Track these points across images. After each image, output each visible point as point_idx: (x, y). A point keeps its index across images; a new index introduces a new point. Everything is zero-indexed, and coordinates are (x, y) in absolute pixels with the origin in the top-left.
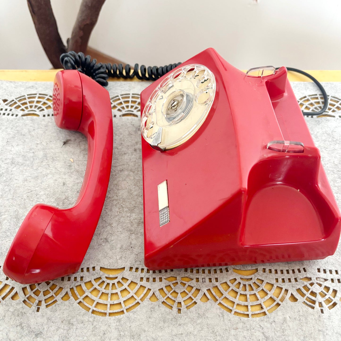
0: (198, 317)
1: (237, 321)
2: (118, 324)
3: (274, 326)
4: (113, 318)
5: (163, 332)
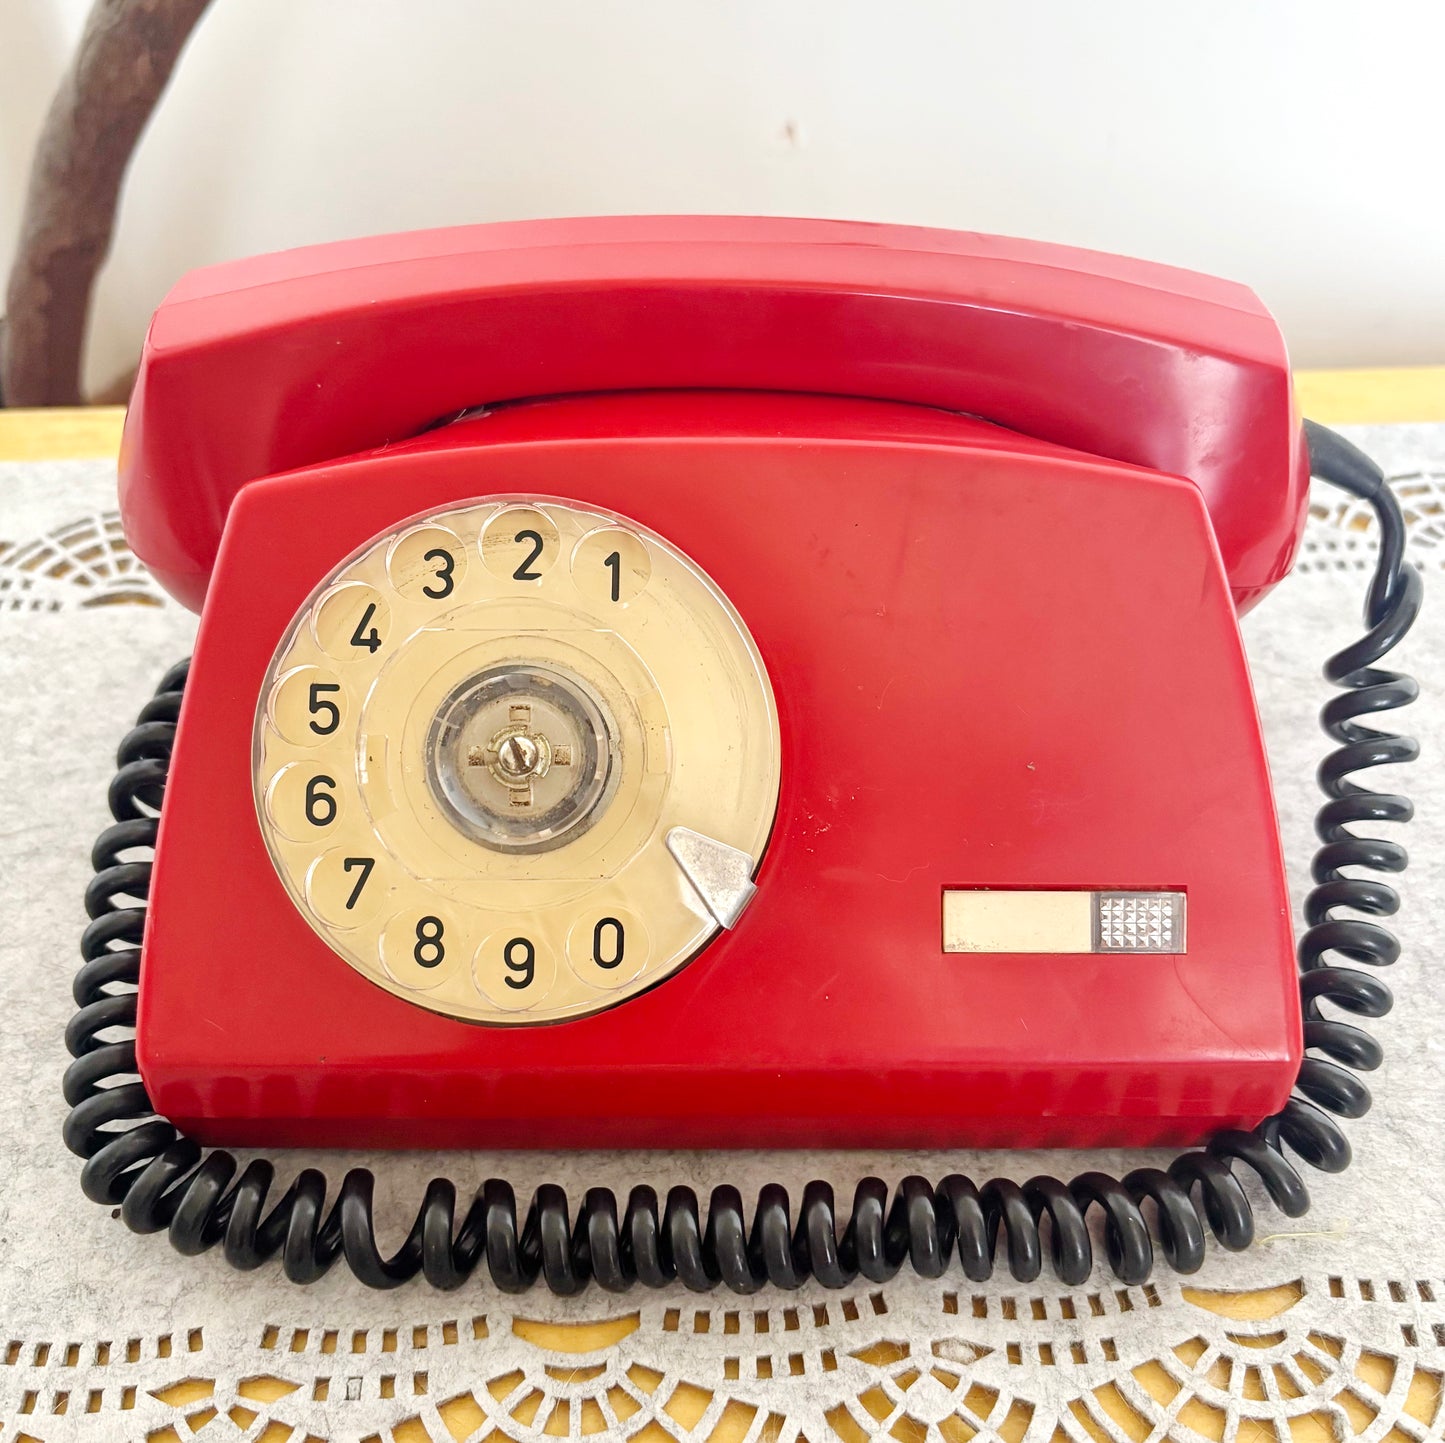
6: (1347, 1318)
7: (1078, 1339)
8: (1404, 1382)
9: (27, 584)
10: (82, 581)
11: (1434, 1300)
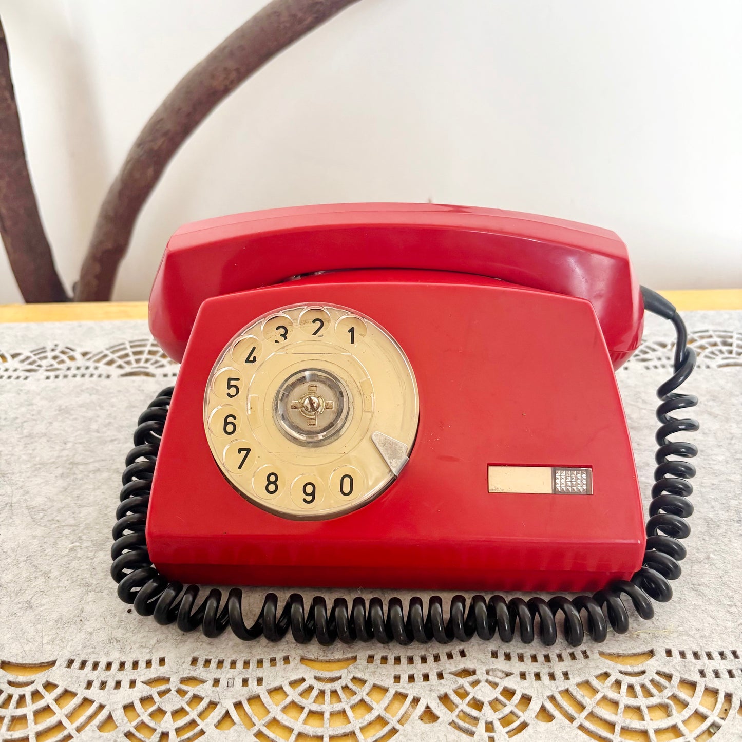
6: (674, 666)
7: (552, 671)
8: (700, 692)
9: (96, 368)
10: (120, 367)
11: (713, 659)
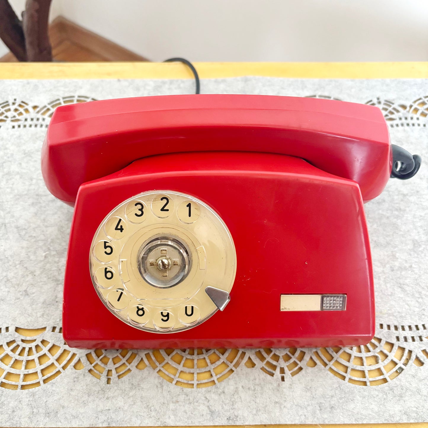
0: (131, 389)
1: (179, 393)
2: (31, 399)
3: (223, 398)
4: (25, 391)
5: (86, 407)
6: (383, 334)
8: (395, 350)
9: (44, 119)
11: (405, 330)
